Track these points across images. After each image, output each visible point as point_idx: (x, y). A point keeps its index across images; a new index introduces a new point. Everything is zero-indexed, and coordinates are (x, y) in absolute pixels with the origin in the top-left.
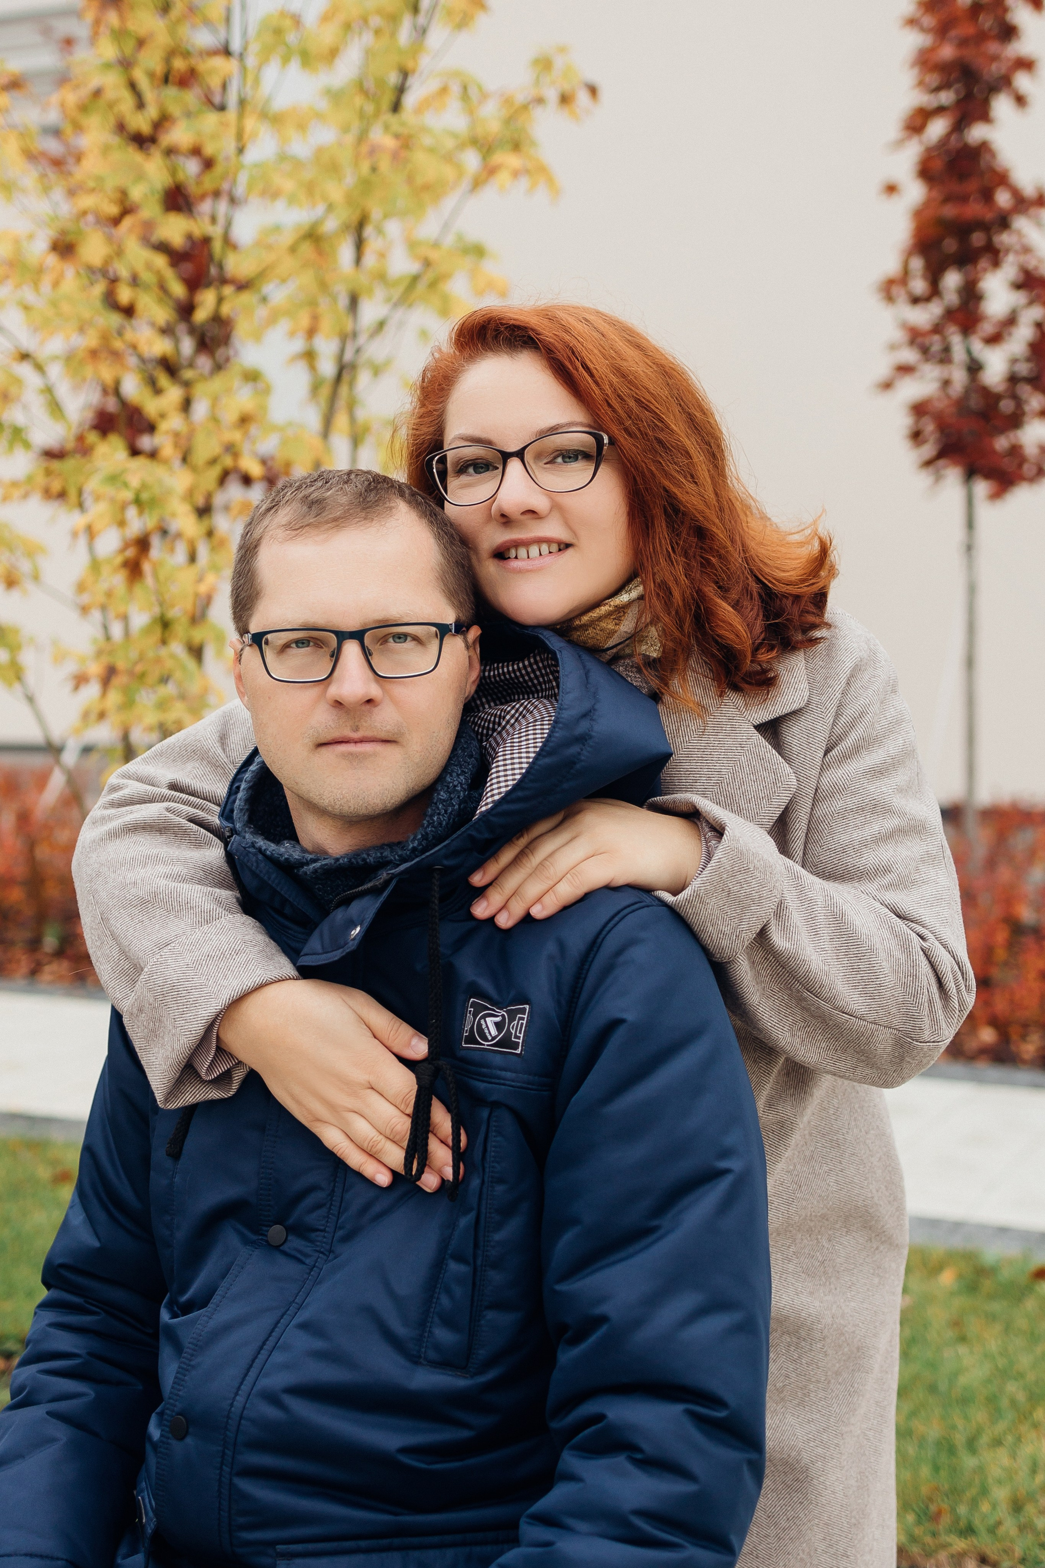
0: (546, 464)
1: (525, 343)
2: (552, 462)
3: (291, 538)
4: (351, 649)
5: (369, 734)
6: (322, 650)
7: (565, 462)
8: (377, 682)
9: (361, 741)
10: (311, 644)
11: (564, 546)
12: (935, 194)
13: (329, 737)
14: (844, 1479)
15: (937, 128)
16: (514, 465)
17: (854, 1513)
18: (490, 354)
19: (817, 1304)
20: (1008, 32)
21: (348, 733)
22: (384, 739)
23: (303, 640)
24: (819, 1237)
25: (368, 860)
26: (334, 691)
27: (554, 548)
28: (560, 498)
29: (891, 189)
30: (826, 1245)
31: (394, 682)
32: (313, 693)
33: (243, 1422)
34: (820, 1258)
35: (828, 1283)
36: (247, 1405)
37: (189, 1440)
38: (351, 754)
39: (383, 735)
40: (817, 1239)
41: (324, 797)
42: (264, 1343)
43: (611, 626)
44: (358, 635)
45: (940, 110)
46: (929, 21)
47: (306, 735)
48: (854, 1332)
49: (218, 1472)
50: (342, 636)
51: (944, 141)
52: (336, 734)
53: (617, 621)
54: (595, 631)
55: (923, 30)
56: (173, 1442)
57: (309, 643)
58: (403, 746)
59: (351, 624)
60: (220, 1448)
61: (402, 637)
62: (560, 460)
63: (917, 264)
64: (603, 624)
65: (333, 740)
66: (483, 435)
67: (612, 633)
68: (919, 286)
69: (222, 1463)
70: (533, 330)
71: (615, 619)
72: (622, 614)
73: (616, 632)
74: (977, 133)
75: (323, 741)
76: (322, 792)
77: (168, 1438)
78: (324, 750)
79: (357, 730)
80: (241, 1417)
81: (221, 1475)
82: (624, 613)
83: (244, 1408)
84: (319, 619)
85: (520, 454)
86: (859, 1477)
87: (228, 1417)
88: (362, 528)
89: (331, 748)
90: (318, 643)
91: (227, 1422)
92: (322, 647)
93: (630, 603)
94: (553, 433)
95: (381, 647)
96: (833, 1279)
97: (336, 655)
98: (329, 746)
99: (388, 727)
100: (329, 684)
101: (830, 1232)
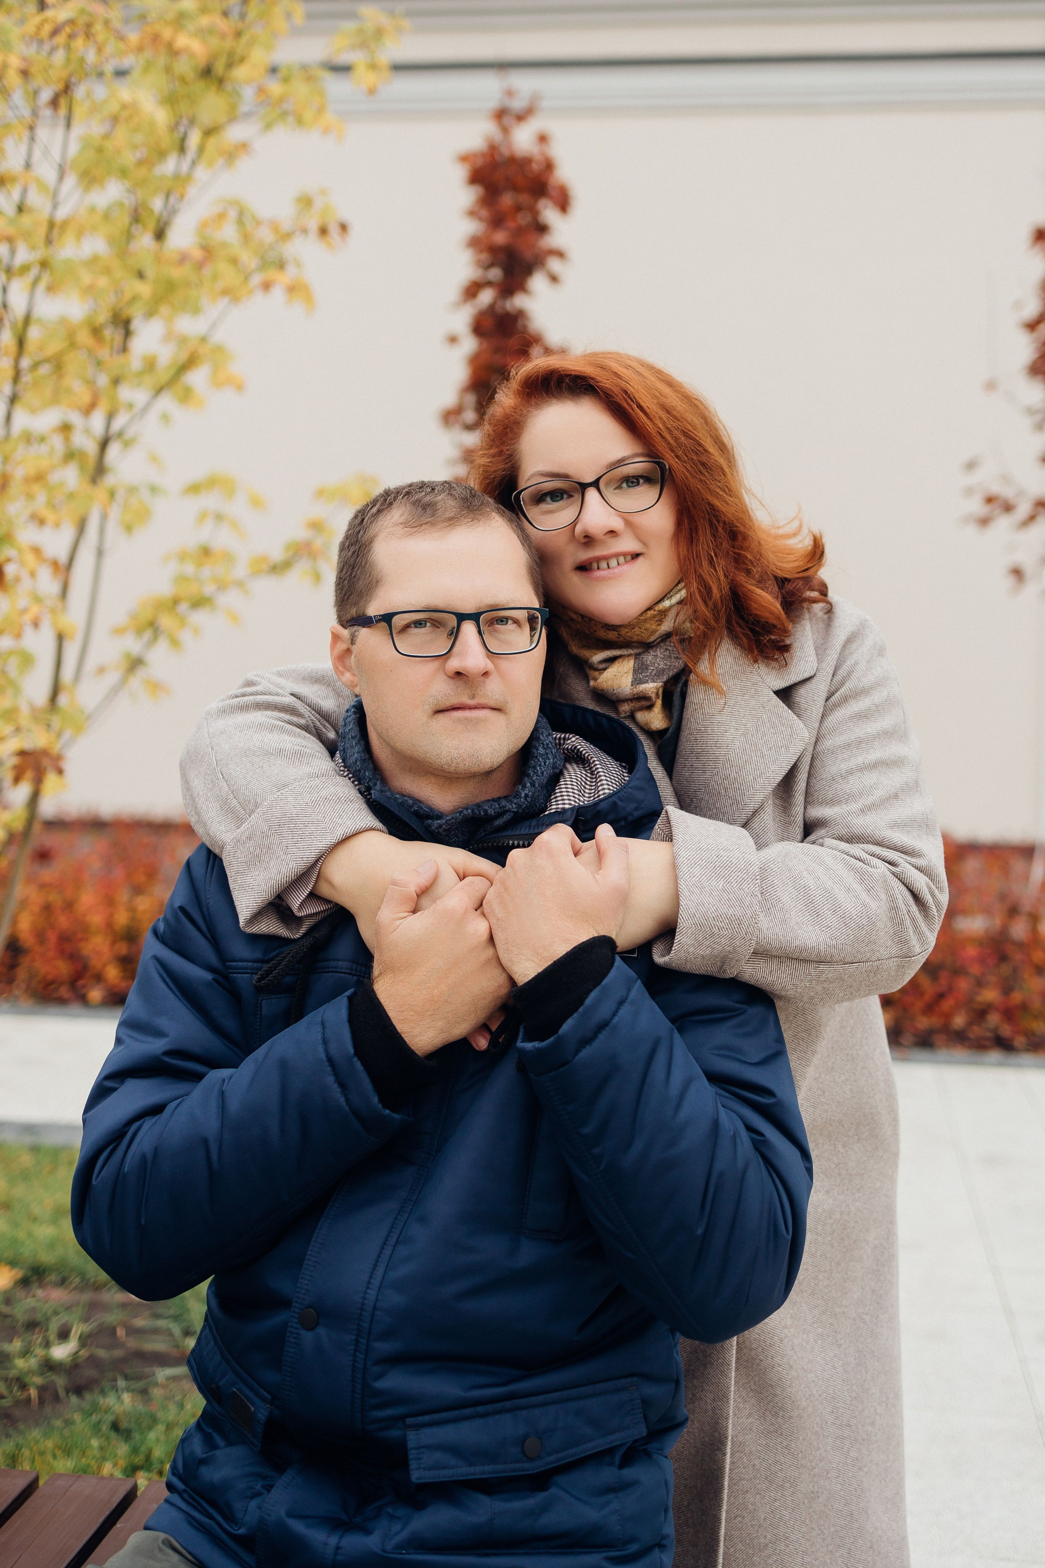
0: (615, 489)
1: (586, 389)
2: (619, 487)
3: (411, 534)
4: (469, 629)
5: (483, 701)
6: (439, 630)
7: (629, 486)
8: (488, 657)
9: (475, 708)
10: (428, 624)
11: (636, 556)
12: (485, 345)
13: (447, 704)
14: (842, 1356)
15: (486, 297)
16: (592, 495)
17: (854, 1387)
18: (554, 401)
19: (830, 1201)
20: (542, 229)
21: (466, 700)
22: (493, 706)
23: (421, 621)
24: (836, 1143)
25: (489, 812)
26: (454, 664)
27: (629, 558)
28: (631, 518)
29: (453, 340)
30: (842, 1150)
31: (501, 658)
32: (434, 665)
33: (376, 1312)
34: (836, 1162)
35: (842, 1184)
36: (379, 1297)
37: (321, 1331)
38: (467, 719)
39: (492, 703)
40: (835, 1144)
41: (442, 757)
42: (386, 1239)
43: (654, 627)
44: (475, 617)
45: (489, 284)
46: (484, 213)
47: (427, 702)
48: (854, 1228)
49: (351, 1358)
50: (462, 617)
51: (492, 307)
52: (454, 701)
53: (659, 622)
54: (640, 630)
55: (480, 219)
56: (303, 1332)
57: (426, 624)
58: (505, 713)
59: (469, 607)
60: (354, 1337)
61: (503, 620)
62: (624, 485)
63: (471, 399)
64: (648, 625)
65: (451, 706)
66: (561, 471)
67: (655, 631)
68: (470, 416)
69: (356, 1350)
70: (592, 379)
71: (658, 620)
72: (663, 616)
73: (657, 631)
74: (519, 301)
75: (442, 707)
76: (439, 752)
77: (297, 1329)
78: (440, 716)
79: (473, 698)
80: (374, 1308)
81: (354, 1361)
82: (665, 615)
83: (377, 1300)
84: (439, 601)
85: (596, 484)
86: (857, 1355)
87: (362, 1309)
88: (472, 527)
89: (448, 714)
90: (436, 624)
91: (361, 1314)
92: (439, 628)
93: (671, 607)
94: (621, 464)
95: (489, 628)
96: (846, 1181)
97: (455, 634)
98: (446, 712)
99: (497, 696)
100: (448, 658)
101: (845, 1139)
